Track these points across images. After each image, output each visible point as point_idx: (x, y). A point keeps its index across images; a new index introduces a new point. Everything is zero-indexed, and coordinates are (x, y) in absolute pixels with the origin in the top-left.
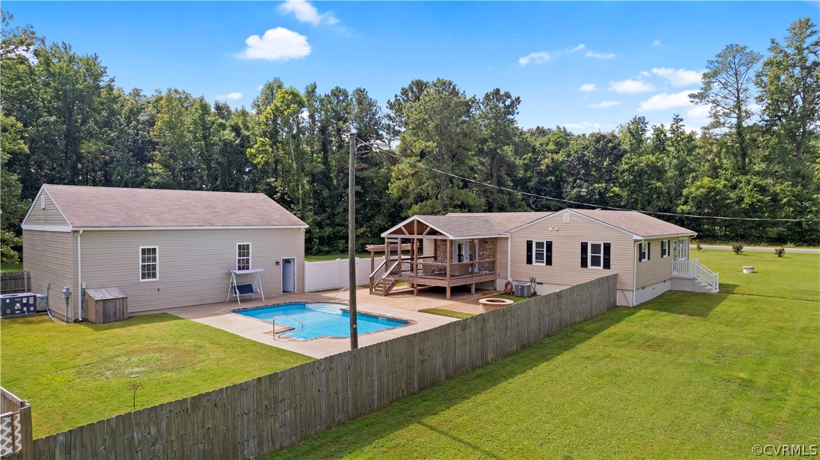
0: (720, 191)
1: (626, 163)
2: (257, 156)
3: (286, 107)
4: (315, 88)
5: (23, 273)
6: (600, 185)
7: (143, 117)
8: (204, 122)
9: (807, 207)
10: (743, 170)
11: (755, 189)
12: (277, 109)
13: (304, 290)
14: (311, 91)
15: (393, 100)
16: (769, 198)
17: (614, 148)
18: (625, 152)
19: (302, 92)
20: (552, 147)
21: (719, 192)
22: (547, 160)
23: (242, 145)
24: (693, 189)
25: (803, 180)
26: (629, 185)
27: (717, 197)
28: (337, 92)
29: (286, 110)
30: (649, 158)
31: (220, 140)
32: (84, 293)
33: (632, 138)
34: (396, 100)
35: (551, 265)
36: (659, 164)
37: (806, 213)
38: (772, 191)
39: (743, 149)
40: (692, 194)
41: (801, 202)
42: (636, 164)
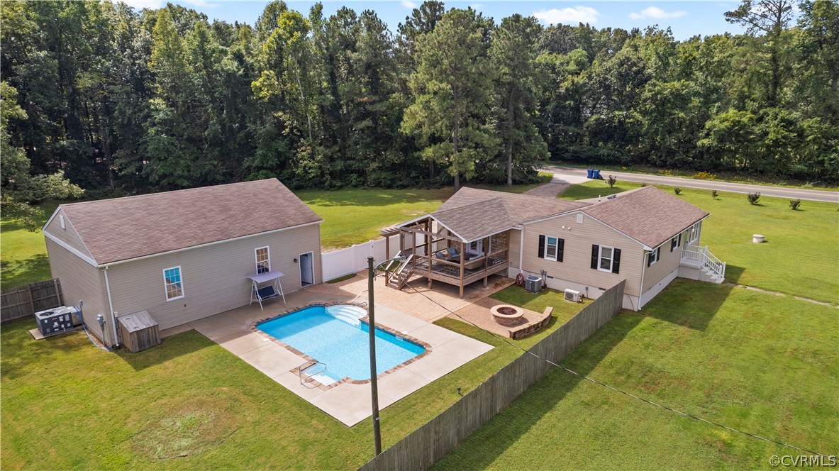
0: (745, 125)
1: (650, 91)
2: (263, 88)
3: (289, 35)
4: (321, 8)
5: (52, 281)
6: (620, 113)
7: (137, 44)
8: (204, 51)
9: (832, 146)
10: (772, 100)
11: (782, 124)
12: (280, 37)
13: (322, 281)
14: (317, 11)
15: (404, 23)
16: (795, 134)
17: (637, 73)
18: (650, 77)
19: (306, 14)
20: (572, 67)
21: (743, 126)
22: (566, 83)
23: (246, 75)
24: (716, 122)
25: (833, 116)
26: (651, 114)
27: (741, 132)
28: (345, 13)
29: (289, 38)
30: (674, 85)
31: (222, 70)
32: (117, 321)
33: (658, 61)
34: (408, 23)
35: (562, 261)
36: (684, 92)
37: (830, 152)
38: (798, 126)
39: (776, 77)
40: (715, 127)
41: (827, 139)
42: (659, 93)
